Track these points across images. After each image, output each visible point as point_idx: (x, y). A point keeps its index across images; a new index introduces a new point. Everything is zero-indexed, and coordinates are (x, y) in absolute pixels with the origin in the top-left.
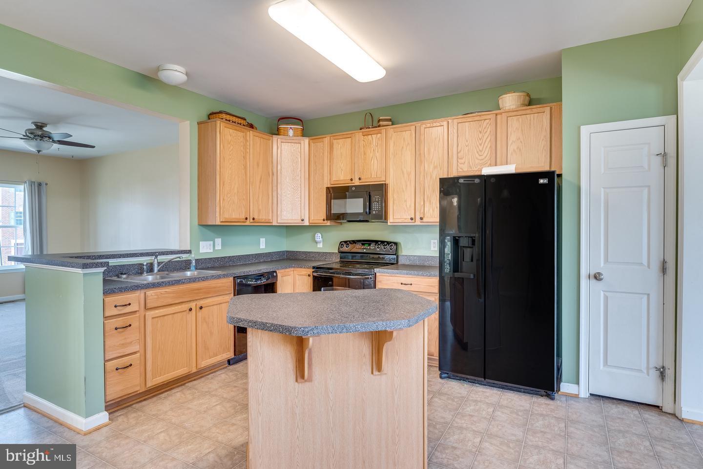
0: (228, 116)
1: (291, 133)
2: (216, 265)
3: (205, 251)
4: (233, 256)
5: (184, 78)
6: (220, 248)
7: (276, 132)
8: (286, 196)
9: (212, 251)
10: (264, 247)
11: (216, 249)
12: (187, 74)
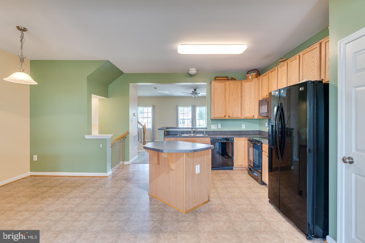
0: (218, 78)
1: (250, 77)
2: (218, 134)
3: (213, 128)
4: (226, 131)
5: (196, 72)
6: (220, 128)
7: (246, 78)
8: (247, 106)
9: (216, 128)
10: (244, 128)
11: (218, 128)
12: (197, 70)
